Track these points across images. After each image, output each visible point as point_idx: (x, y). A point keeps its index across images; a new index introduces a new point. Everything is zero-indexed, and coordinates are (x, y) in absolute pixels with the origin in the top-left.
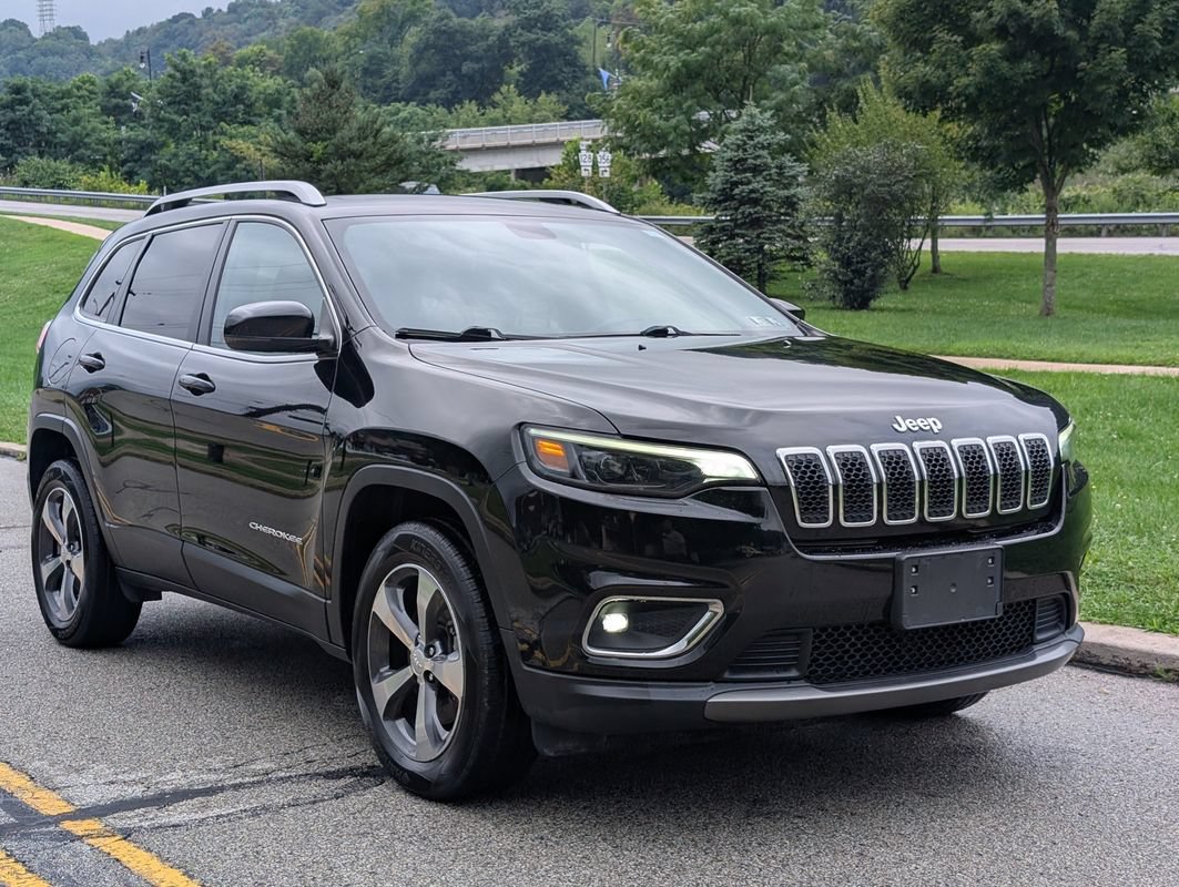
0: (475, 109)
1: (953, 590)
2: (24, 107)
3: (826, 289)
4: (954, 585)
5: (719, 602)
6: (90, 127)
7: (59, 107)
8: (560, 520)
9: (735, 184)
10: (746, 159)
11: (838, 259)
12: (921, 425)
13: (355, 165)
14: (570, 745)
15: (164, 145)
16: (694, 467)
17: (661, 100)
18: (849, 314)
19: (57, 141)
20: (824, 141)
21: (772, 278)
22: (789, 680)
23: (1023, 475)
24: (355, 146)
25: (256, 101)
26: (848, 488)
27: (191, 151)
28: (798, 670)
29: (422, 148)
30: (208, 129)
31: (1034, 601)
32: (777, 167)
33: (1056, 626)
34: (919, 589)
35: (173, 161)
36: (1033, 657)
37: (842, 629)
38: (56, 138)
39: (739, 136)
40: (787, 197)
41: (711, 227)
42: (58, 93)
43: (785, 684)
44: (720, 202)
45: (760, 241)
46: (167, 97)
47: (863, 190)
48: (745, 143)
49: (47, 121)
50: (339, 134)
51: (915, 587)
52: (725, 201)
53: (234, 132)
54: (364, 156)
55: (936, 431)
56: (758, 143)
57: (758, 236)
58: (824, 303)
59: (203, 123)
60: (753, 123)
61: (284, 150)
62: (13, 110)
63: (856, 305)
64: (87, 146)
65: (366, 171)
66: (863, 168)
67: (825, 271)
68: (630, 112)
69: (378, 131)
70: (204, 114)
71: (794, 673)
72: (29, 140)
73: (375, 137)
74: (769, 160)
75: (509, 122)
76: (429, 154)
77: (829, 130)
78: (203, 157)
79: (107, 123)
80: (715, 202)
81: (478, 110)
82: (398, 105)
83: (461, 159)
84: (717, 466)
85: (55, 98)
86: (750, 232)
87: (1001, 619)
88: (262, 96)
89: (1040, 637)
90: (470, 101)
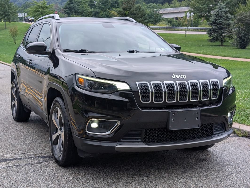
0: (168, 4)
1: (185, 120)
2: (72, 4)
3: (236, 44)
4: (185, 119)
5: (119, 121)
6: (85, 8)
7: (79, 4)
8: (84, 99)
9: (216, 20)
10: (219, 14)
11: (238, 37)
12: (180, 77)
13: (135, 16)
14: (88, 155)
15: (100, 13)
16: (115, 86)
17: (201, 1)
18: (240, 50)
19: (79, 11)
20: (238, 10)
21: (224, 41)
22: (138, 142)
23: (209, 90)
24: (135, 12)
25: (120, 3)
26: (155, 93)
27: (106, 14)
28: (141, 140)
29: (154, 13)
30: (110, 9)
31: (213, 124)
32: (226, 16)
33: (222, 130)
34: (175, 120)
35: (102, 16)
36: (212, 138)
37: (153, 129)
38: (78, 11)
39: (218, 9)
40: (228, 23)
41: (210, 30)
42: (79, 1)
43: (137, 143)
44: (213, 24)
45: (221, 33)
46: (101, 2)
47: (245, 22)
48: (219, 11)
49: (77, 7)
50: (131, 9)
51: (174, 119)
52: (214, 24)
53: (115, 10)
54: (137, 14)
55: (184, 78)
56: (222, 11)
57: (221, 32)
58: (235, 47)
59: (109, 8)
60: (221, 7)
61: (120, 13)
62: (70, 5)
63: (242, 48)
64: (85, 13)
65: (137, 17)
66: (245, 16)
67: (236, 40)
68: (194, 4)
69: (140, 9)
70: (109, 6)
71: (140, 140)
72: (73, 11)
73: (139, 10)
74: (224, 15)
75: (175, 7)
76: (155, 14)
77: (239, 8)
78: (108, 15)
79: (89, 8)
80: (211, 24)
81: (169, 5)
82: (151, 4)
83: (162, 15)
84: (121, 86)
85: (78, 2)
86: (219, 31)
87: (199, 128)
88: (121, 2)
89: (215, 133)
90: (167, 3)
